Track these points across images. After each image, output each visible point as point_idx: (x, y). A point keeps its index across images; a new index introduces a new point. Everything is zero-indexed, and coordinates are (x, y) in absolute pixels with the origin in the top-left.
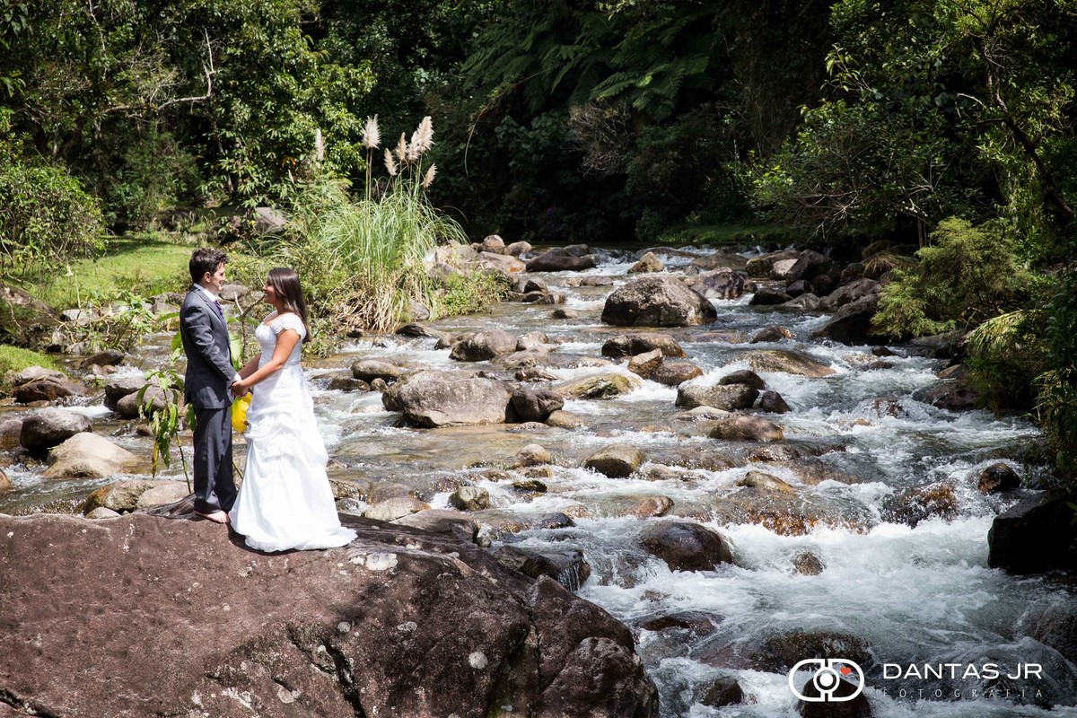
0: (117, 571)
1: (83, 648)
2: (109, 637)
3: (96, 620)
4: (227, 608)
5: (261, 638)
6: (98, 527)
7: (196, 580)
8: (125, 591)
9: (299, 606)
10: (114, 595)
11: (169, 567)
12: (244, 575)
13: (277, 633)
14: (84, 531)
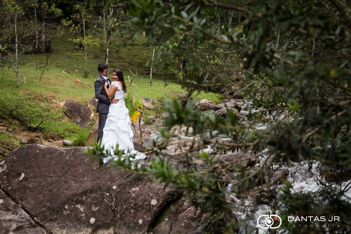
0: (62, 165)
1: (41, 188)
2: (50, 185)
3: (49, 179)
4: (86, 179)
5: (90, 189)
6: (63, 151)
7: (81, 169)
8: (61, 171)
9: (105, 180)
10: (58, 172)
11: (76, 165)
12: (95, 168)
13: (96, 188)
14: (58, 152)
